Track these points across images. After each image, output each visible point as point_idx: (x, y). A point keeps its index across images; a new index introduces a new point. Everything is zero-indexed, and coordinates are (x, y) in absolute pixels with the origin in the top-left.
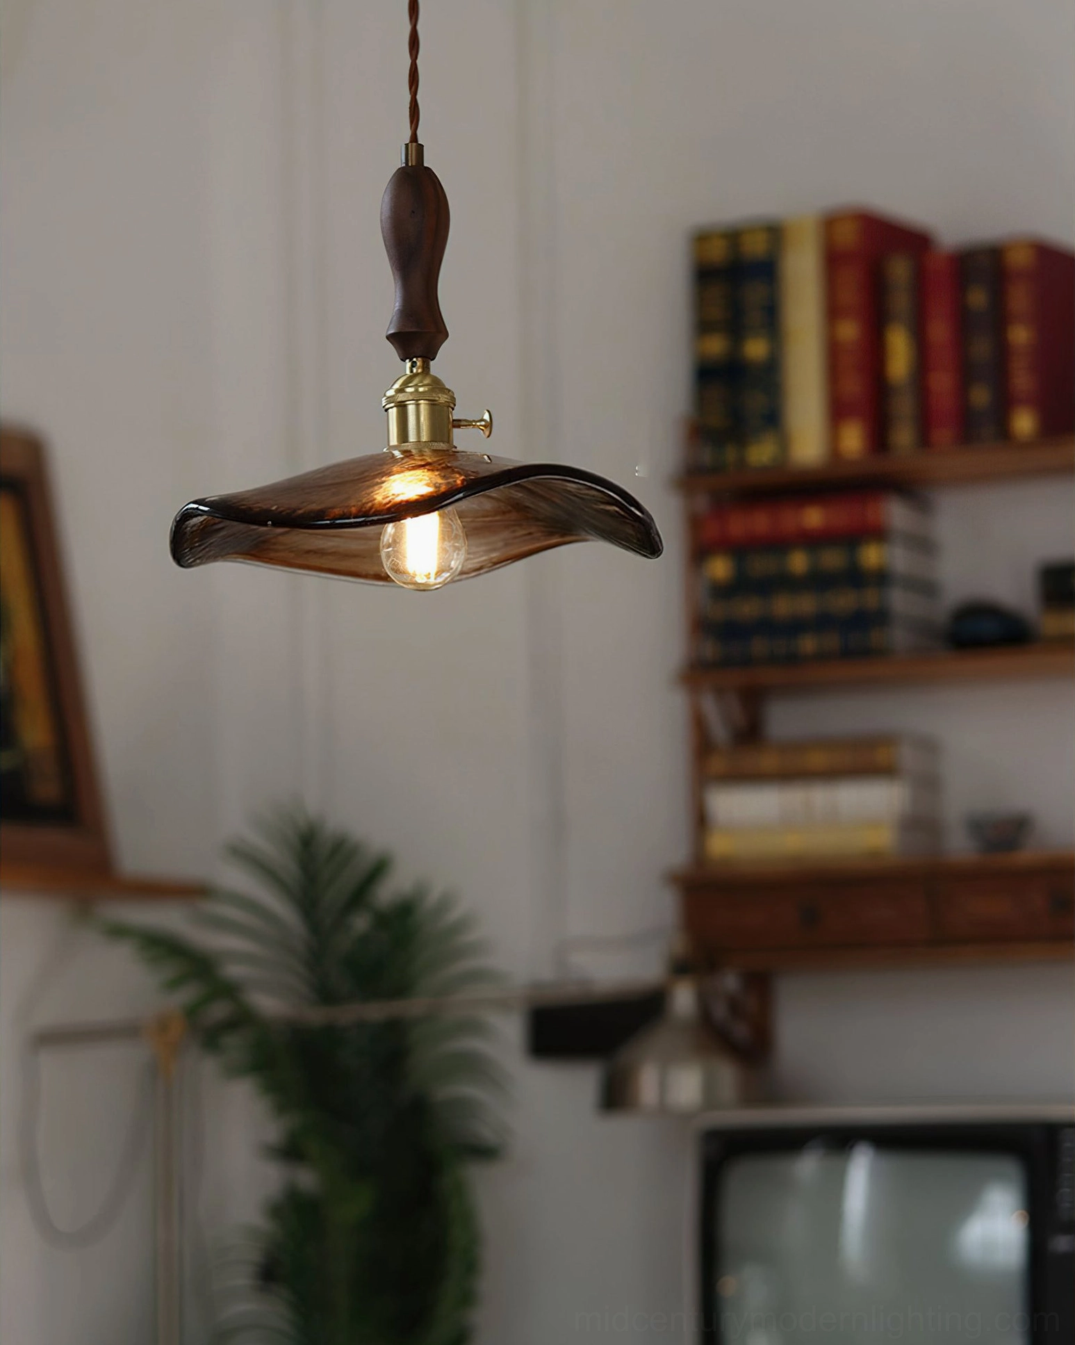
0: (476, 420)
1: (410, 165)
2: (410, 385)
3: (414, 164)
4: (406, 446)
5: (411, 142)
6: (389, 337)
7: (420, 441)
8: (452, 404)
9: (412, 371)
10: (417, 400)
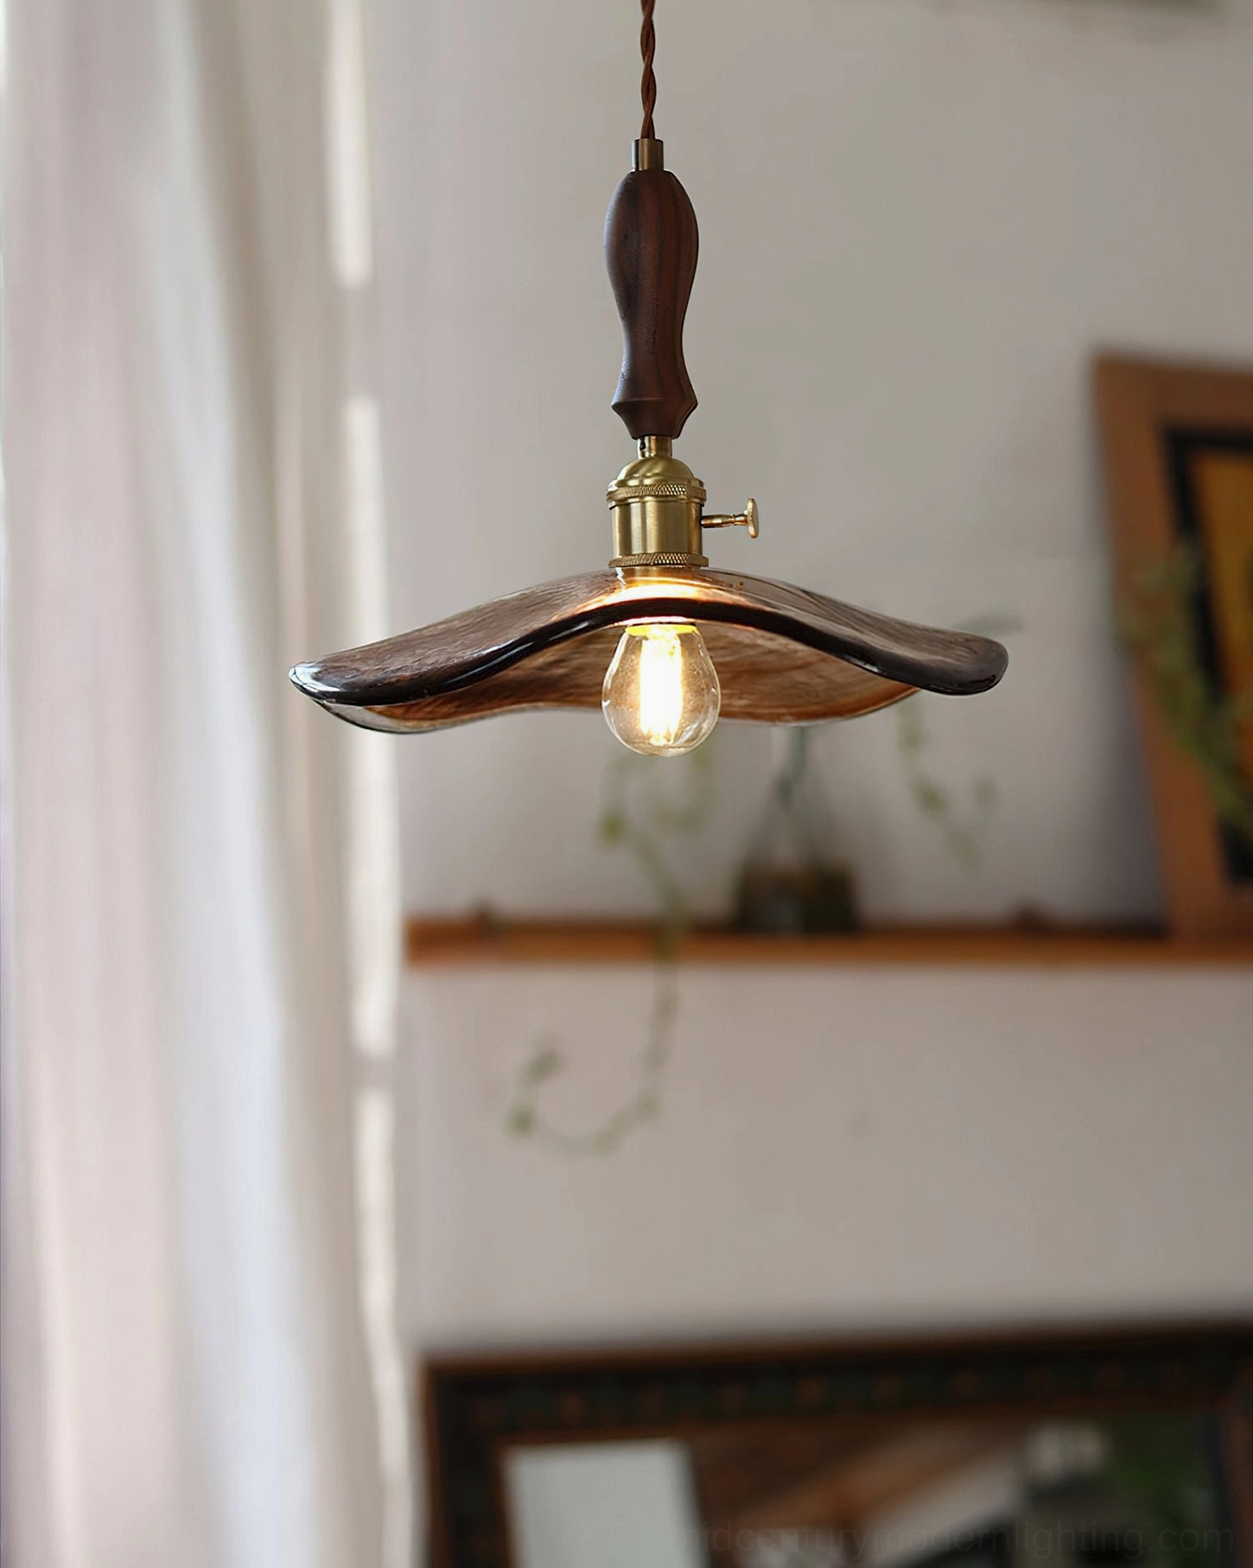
0: (736, 514)
1: (640, 169)
2: (636, 475)
3: (646, 168)
4: (629, 561)
5: (643, 137)
6: (618, 407)
7: (646, 554)
8: (699, 496)
9: (643, 455)
10: (642, 497)
